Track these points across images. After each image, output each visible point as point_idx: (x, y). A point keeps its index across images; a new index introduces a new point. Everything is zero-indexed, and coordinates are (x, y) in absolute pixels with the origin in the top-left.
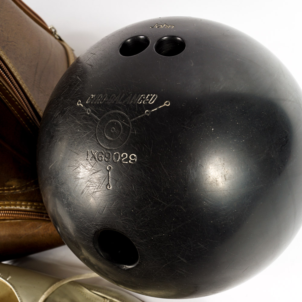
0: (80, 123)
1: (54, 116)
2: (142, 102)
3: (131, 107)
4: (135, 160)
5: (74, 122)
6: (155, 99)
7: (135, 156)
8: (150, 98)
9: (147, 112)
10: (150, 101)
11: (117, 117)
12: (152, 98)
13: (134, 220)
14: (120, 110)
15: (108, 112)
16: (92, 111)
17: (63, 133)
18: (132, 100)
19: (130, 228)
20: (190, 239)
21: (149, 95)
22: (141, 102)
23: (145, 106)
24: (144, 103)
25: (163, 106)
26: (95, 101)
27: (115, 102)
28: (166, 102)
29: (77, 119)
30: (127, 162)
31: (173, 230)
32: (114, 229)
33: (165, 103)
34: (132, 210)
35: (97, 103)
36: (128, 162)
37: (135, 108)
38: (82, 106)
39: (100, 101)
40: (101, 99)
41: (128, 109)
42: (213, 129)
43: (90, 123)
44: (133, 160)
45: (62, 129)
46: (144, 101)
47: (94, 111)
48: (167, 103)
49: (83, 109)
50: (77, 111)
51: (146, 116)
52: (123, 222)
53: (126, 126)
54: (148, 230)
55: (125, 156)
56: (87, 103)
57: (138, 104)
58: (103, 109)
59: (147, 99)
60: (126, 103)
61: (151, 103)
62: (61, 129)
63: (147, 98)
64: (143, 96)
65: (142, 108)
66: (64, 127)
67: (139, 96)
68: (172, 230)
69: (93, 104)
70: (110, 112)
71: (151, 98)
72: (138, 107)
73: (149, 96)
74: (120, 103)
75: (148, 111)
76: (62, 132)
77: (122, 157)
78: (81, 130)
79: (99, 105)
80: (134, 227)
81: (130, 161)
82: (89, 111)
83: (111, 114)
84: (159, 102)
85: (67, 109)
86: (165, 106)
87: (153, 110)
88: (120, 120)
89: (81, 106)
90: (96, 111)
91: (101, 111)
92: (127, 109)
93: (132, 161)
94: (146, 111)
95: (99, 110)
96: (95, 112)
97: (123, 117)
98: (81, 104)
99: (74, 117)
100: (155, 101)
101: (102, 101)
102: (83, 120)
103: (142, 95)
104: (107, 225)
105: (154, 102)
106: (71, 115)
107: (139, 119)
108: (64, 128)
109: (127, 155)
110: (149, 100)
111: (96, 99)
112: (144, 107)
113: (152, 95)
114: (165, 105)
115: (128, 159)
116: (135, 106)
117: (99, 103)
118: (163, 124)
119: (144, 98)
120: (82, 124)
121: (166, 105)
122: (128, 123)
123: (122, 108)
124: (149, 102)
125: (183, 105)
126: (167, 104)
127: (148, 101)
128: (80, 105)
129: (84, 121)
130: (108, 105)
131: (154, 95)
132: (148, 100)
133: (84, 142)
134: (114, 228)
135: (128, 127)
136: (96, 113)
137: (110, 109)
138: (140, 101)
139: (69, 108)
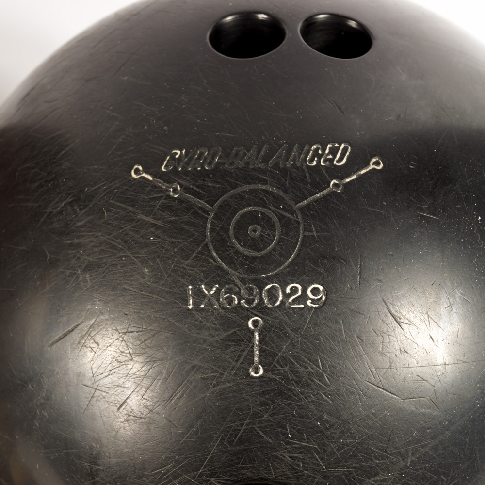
0: (152, 221)
1: (49, 210)
2: (318, 162)
3: (295, 175)
4: (321, 297)
5: (133, 220)
6: (348, 154)
7: (321, 288)
8: (334, 151)
9: (335, 185)
10: (337, 158)
11: (262, 199)
12: (340, 152)
13: (320, 448)
14: (265, 182)
15: (233, 188)
16: (186, 189)
17: (95, 249)
18: (291, 157)
19: (307, 470)
20: (445, 480)
21: (329, 146)
22: (315, 163)
23: (327, 172)
24: (322, 164)
25: (368, 170)
26: (187, 164)
27: (248, 164)
28: (374, 160)
29: (140, 212)
30: (302, 306)
31: (412, 462)
32: (262, 479)
33: (372, 162)
34: (317, 421)
35: (195, 169)
36: (305, 304)
37: (305, 177)
38: (150, 178)
39: (203, 163)
40: (206, 158)
41: (286, 180)
42: (480, 218)
43: (185, 218)
44: (316, 298)
45: (91, 241)
46: (322, 160)
47: (193, 189)
48: (377, 163)
49: (155, 187)
50: (138, 192)
51: (334, 193)
52: (290, 457)
53: (290, 220)
54: (353, 468)
55: (294, 290)
56: (163, 169)
57: (307, 166)
58: (217, 183)
59: (328, 154)
60: (276, 165)
61: (340, 164)
62: (88, 240)
63: (327, 151)
64: (317, 149)
65: (320, 176)
66: (100, 234)
67: (307, 147)
68: (409, 461)
69: (185, 172)
70: (239, 189)
71: (337, 153)
72: (310, 174)
73: (330, 148)
74: (262, 166)
75: (336, 182)
76: (95, 246)
77: (289, 294)
78: (159, 237)
79: (204, 174)
80: (319, 465)
81: (309, 303)
82: (175, 190)
83: (243, 194)
84: (357, 160)
85: (99, 188)
86: (374, 169)
87: (348, 180)
88: (272, 207)
89: (146, 179)
90: (197, 187)
91: (214, 187)
92: (283, 180)
93: (313, 301)
94: (332, 183)
95: (209, 187)
96: (196, 191)
97: (277, 199)
98: (144, 175)
99: (130, 208)
100: (347, 159)
101: (210, 164)
102: (164, 212)
103: (315, 147)
104: (244, 472)
105: (346, 162)
106: (119, 204)
107: (318, 200)
108: (97, 237)
109: (300, 287)
110: (335, 156)
111: (191, 159)
112: (324, 172)
113: (337, 145)
114: (371, 167)
115: (303, 298)
116: (303, 171)
117: (203, 167)
118: (376, 210)
119: (320, 152)
120: (159, 223)
121: (374, 167)
122: (293, 213)
123: (271, 178)
124: (335, 162)
125: (411, 167)
126: (375, 165)
127: (332, 160)
128: (144, 178)
129: (164, 214)
130: (231, 173)
131: (343, 146)
132: (331, 157)
133: (175, 266)
134: (264, 475)
135: (295, 220)
136: (200, 193)
137: (237, 180)
138: (311, 161)
139: (103, 185)
